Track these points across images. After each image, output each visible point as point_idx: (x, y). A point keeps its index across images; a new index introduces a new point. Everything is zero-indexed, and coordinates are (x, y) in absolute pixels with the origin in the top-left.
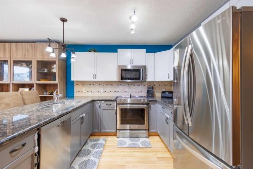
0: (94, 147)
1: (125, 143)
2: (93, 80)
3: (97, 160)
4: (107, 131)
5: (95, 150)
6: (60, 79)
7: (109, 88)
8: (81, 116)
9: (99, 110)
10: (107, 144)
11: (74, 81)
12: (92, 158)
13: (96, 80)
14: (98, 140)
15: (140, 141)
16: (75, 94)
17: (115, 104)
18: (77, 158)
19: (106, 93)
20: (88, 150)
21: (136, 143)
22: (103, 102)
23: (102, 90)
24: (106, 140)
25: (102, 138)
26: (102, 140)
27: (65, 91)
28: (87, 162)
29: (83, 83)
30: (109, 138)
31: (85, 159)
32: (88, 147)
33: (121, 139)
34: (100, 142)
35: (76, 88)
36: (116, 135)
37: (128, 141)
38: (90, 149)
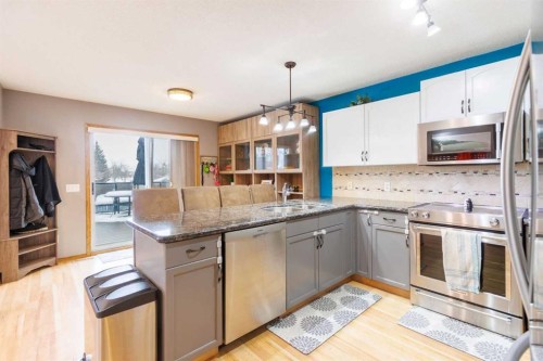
0: (345, 301)
1: (425, 323)
2: (362, 164)
3: (336, 326)
4: (388, 280)
5: (345, 309)
6: (308, 164)
7: (404, 182)
8: (315, 233)
9: (368, 229)
10: (375, 308)
11: (331, 168)
12: (331, 318)
13: (368, 163)
14: (364, 293)
15: (478, 340)
16: (335, 193)
17: (407, 222)
18: (309, 306)
19: (397, 193)
20: (333, 303)
21: (462, 338)
22: (376, 212)
23: (387, 185)
24: (379, 300)
25: (374, 292)
26: (370, 296)
27: (317, 186)
28: (319, 320)
29: (347, 171)
30: (391, 299)
31: (318, 313)
32: (335, 297)
33: (419, 311)
34: (363, 297)
35: (336, 181)
36: (408, 297)
37: (436, 323)
38: (338, 302)
